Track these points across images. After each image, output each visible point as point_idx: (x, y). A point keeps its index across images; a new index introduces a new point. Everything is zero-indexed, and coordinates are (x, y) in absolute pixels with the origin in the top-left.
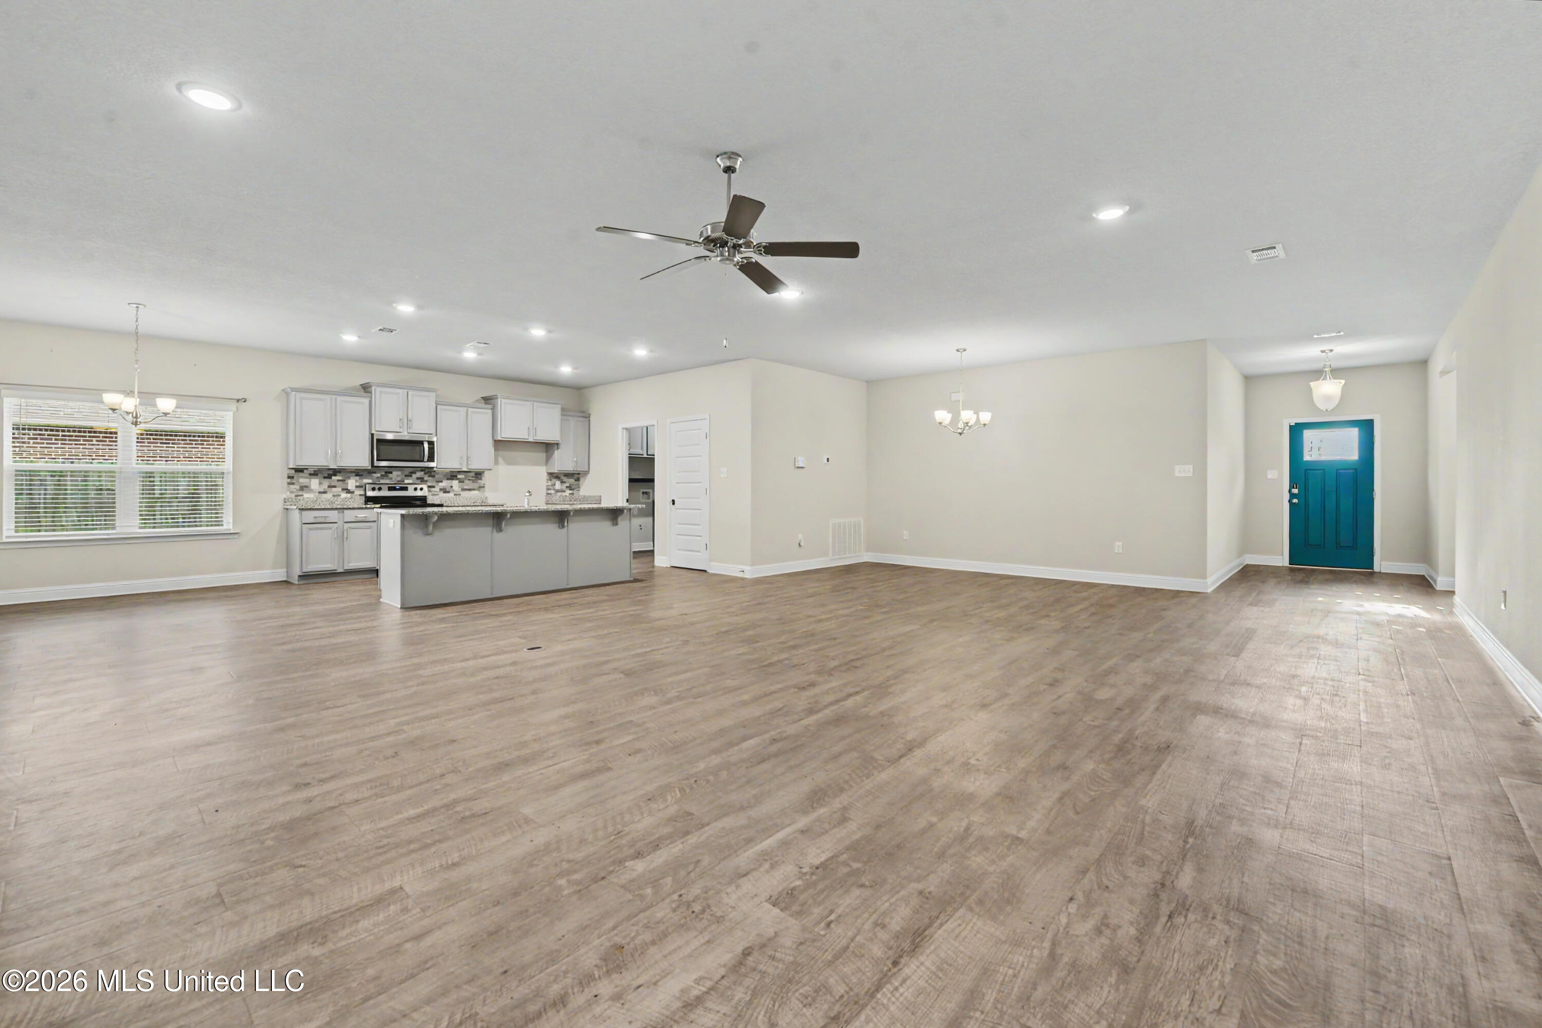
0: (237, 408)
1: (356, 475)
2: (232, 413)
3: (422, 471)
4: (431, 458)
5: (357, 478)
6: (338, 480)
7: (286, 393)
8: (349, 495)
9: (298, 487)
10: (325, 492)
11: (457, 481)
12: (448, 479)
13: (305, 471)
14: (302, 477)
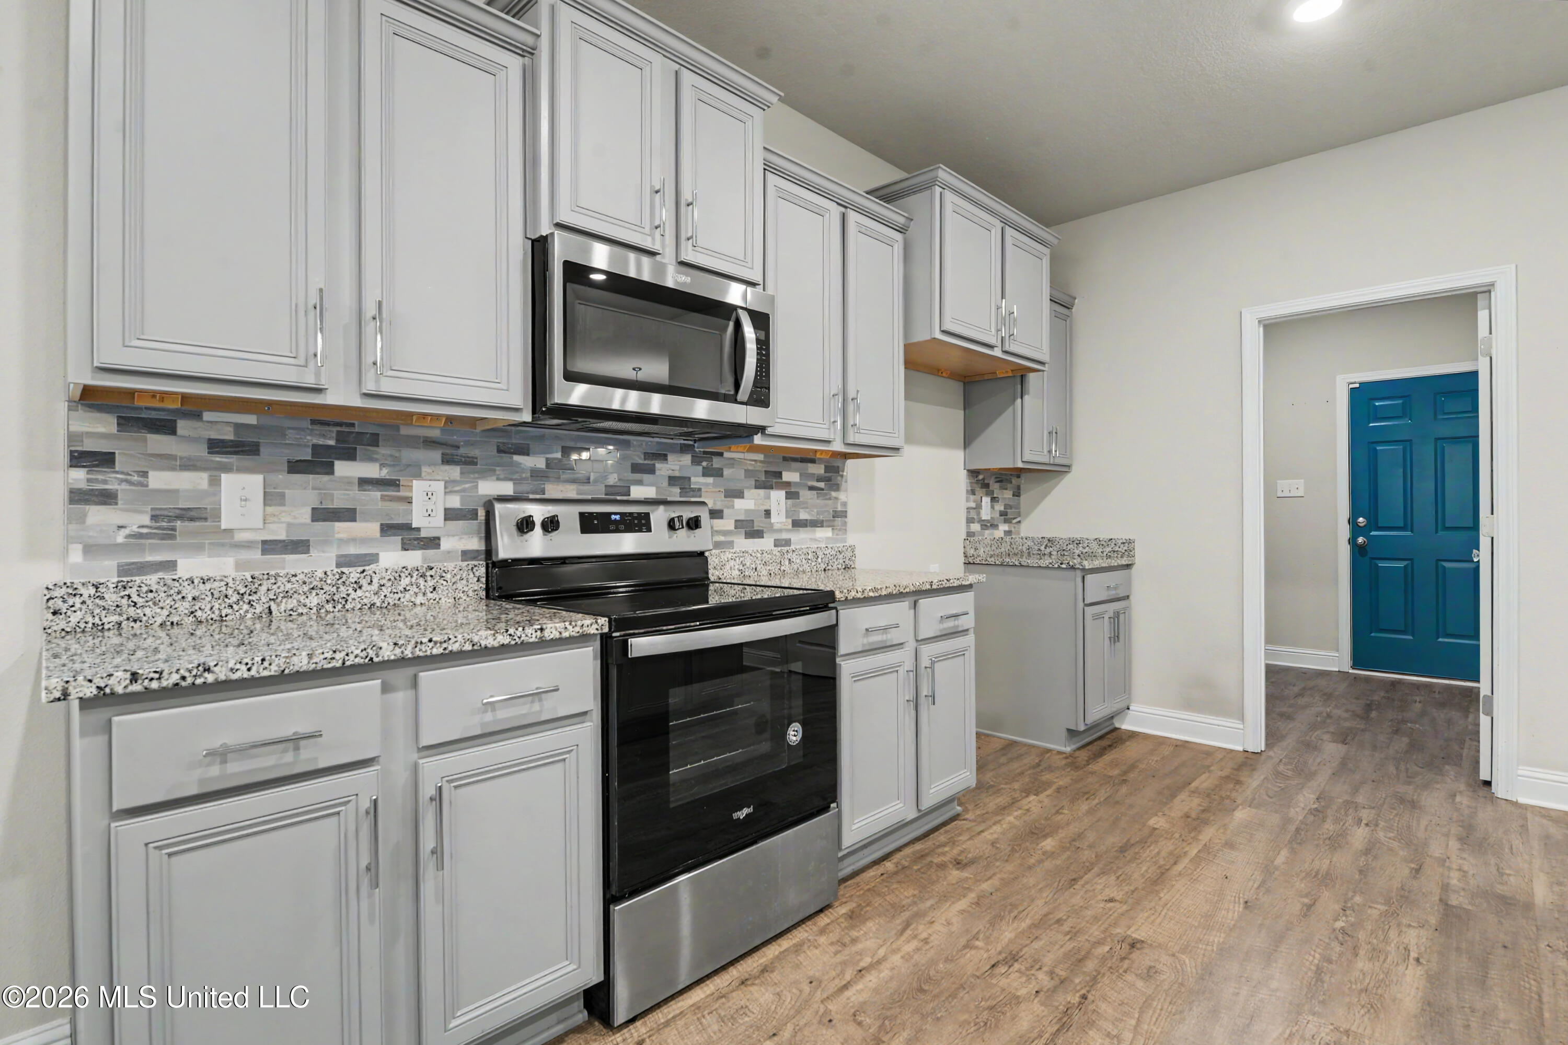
1: (448, 460)
3: (684, 449)
4: (761, 395)
5: (454, 472)
6: (364, 483)
8: (415, 558)
10: (299, 546)
11: (782, 495)
12: (758, 485)
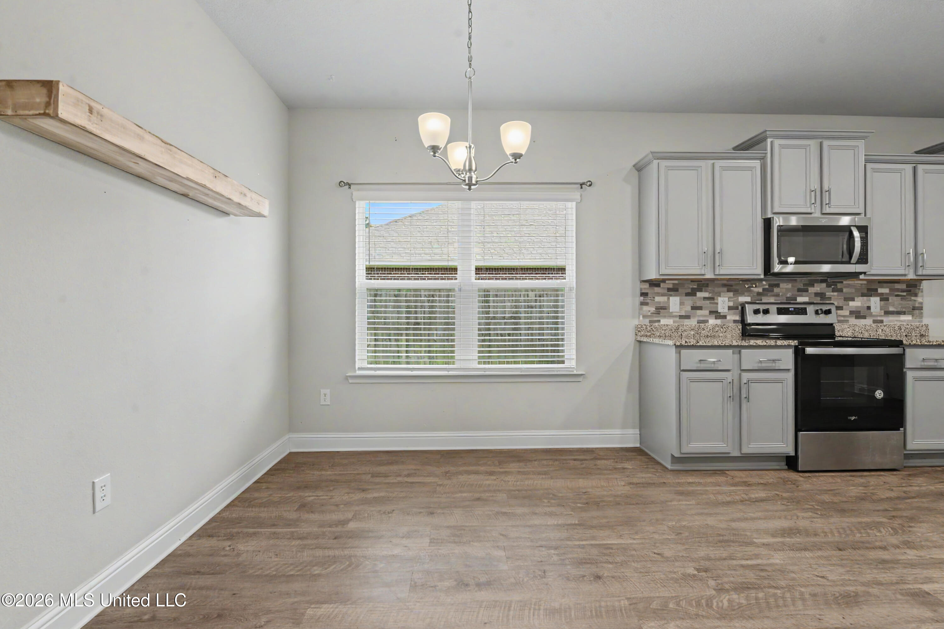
0: (581, 196)
1: (728, 291)
2: (574, 203)
3: (822, 281)
4: (863, 259)
5: (731, 294)
6: (705, 298)
7: (639, 168)
8: (719, 322)
9: (653, 309)
10: (688, 317)
11: (877, 299)
12: (863, 295)
13: (662, 285)
14: (659, 294)
